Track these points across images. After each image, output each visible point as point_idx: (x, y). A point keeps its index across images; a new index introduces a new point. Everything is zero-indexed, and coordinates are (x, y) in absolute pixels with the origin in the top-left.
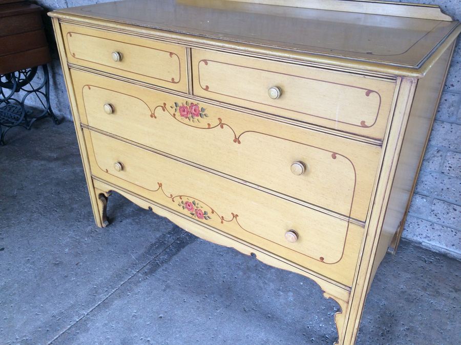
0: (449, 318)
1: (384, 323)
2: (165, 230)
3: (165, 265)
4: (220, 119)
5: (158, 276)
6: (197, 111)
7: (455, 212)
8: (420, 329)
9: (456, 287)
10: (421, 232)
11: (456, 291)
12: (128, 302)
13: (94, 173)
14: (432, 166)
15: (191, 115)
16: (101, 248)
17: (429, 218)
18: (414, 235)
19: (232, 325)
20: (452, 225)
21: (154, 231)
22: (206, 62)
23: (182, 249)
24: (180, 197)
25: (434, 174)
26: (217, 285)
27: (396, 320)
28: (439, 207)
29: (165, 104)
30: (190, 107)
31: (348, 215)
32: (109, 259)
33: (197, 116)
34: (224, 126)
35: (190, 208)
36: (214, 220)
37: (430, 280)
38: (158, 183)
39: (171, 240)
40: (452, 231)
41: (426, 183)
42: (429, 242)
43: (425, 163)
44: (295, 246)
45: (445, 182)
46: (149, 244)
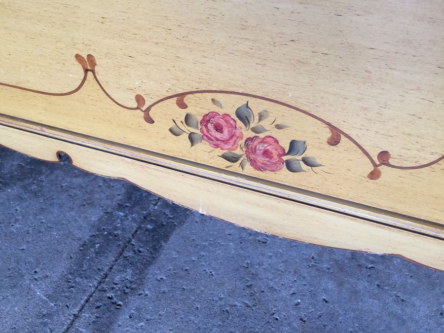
2: (109, 202)
3: (134, 302)
21: (82, 209)
23: (163, 244)
24: (181, 99)
35: (226, 134)
38: (78, 57)
39: (128, 223)
46: (76, 245)
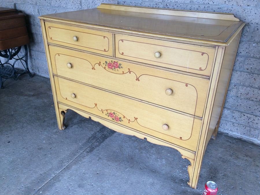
0: (244, 169)
1: (212, 173)
2: (96, 131)
3: (97, 148)
4: (129, 69)
5: (94, 153)
6: (117, 65)
7: (244, 116)
8: (230, 175)
9: (247, 155)
10: (228, 128)
11: (247, 157)
12: (80, 166)
13: (59, 100)
14: (232, 93)
15: (114, 67)
16: (62, 140)
17: (232, 120)
18: (225, 129)
19: (135, 176)
20: (243, 123)
21: (90, 131)
22: (122, 41)
23: (105, 140)
24: (107, 110)
25: (233, 98)
26: (125, 157)
27: (217, 171)
28: (237, 114)
29: (100, 62)
30: (113, 63)
31: (194, 115)
32: (68, 145)
33: (117, 68)
34: (131, 72)
35: (112, 116)
36: (125, 122)
37: (233, 152)
38: (95, 104)
39: (99, 135)
40: (243, 126)
41: (229, 102)
42: (232, 133)
43: (229, 92)
44: (167, 132)
45: (239, 101)
46: (88, 138)
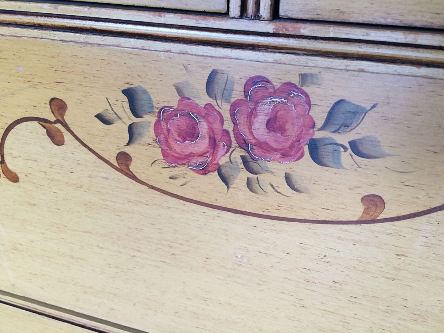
6: (292, 131)
15: (238, 154)
29: (58, 106)
30: (234, 107)
33: (288, 154)
